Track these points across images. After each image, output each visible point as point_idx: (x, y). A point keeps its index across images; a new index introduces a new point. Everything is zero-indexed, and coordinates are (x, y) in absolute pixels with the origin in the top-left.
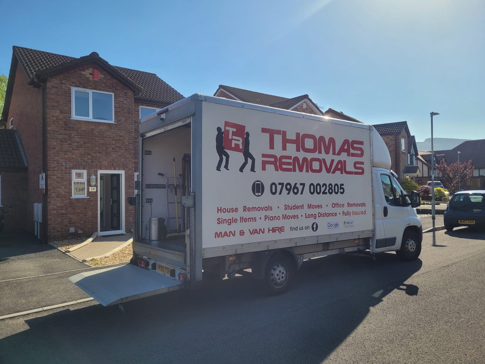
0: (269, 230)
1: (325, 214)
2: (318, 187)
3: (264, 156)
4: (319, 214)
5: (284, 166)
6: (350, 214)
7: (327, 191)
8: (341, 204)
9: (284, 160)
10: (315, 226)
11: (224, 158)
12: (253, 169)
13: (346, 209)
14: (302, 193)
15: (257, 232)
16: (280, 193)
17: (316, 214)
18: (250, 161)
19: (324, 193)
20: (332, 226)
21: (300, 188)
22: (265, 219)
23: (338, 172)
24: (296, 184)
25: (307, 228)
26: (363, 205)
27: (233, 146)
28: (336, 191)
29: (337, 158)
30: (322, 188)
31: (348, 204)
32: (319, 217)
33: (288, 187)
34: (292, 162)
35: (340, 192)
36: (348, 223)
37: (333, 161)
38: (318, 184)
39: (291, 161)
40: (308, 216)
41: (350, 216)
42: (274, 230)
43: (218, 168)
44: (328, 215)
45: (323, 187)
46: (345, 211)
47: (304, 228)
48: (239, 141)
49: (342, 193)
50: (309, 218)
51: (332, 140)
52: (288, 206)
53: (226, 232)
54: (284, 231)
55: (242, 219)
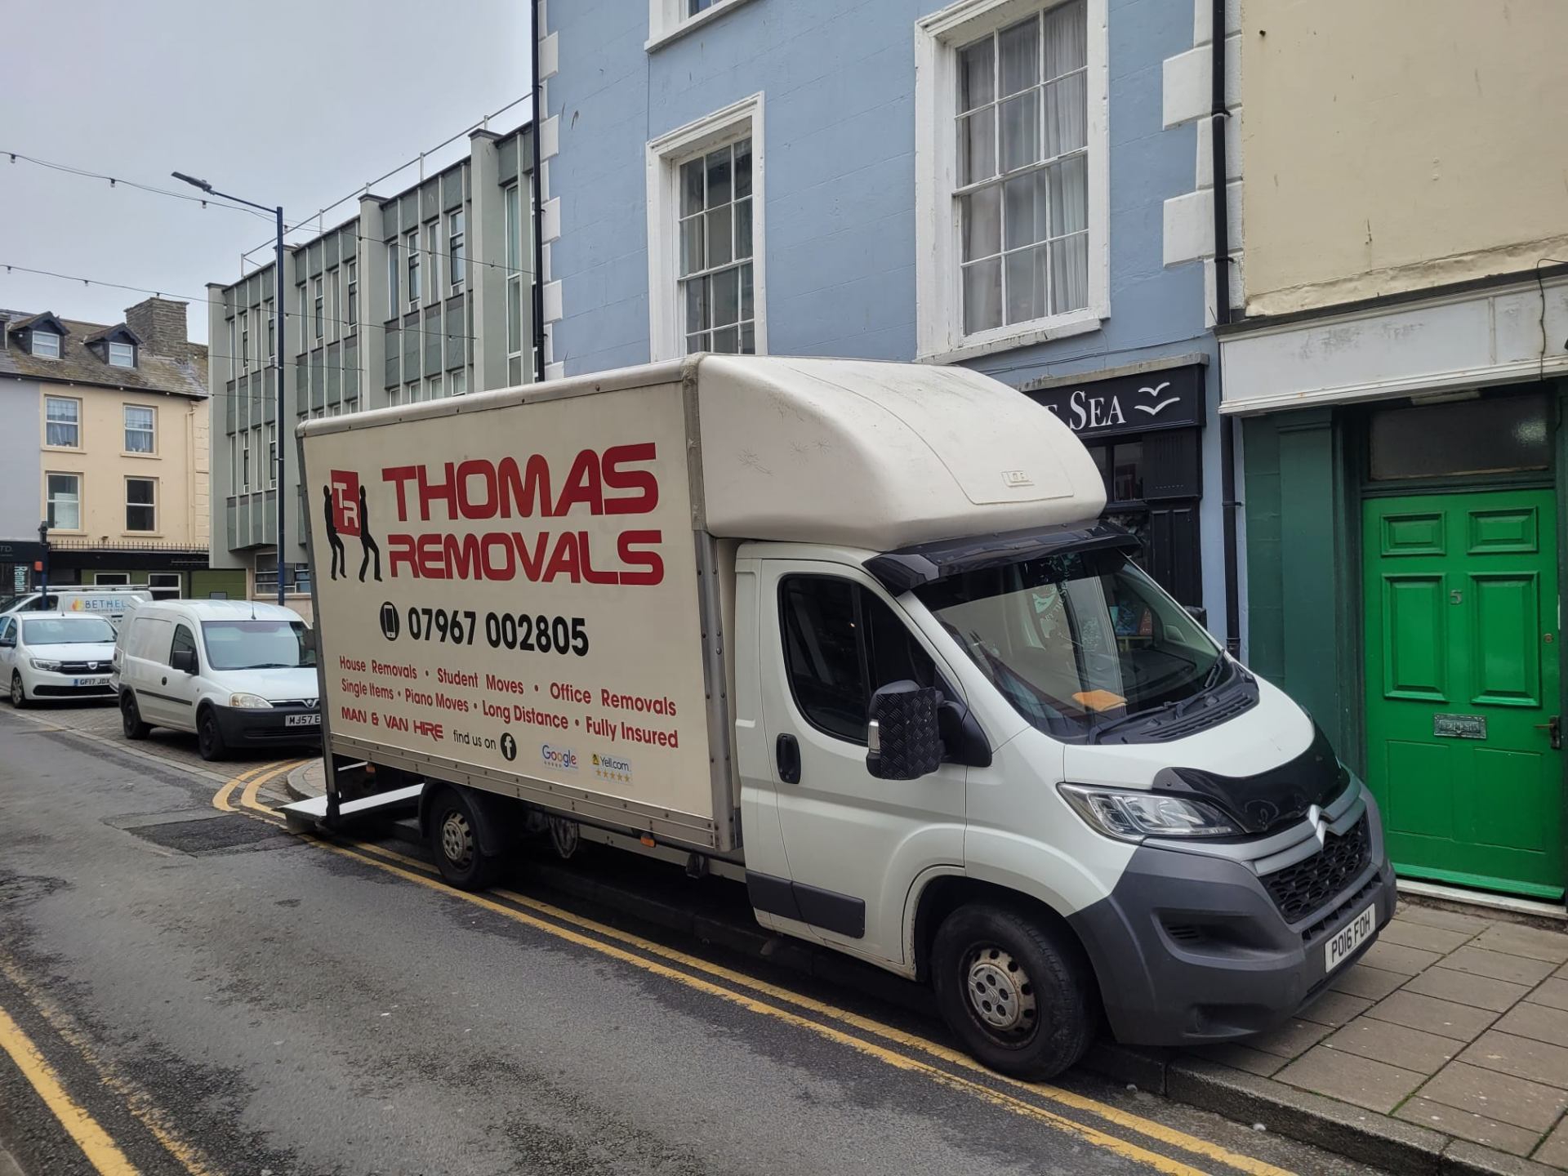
0: (416, 727)
1: (533, 713)
2: (508, 624)
3: (393, 539)
4: (518, 711)
5: (429, 565)
6: (613, 733)
7: (532, 640)
8: (577, 691)
9: (428, 548)
10: (508, 745)
11: (338, 550)
12: (377, 577)
13: (599, 711)
14: (470, 642)
15: (396, 725)
16: (427, 638)
17: (508, 710)
18: (371, 553)
19: (526, 646)
20: (554, 756)
21: (466, 623)
22: (408, 696)
23: (563, 577)
24: (456, 613)
25: (490, 744)
26: (665, 707)
27: (346, 524)
28: (562, 643)
29: (556, 527)
30: (518, 629)
31: (606, 696)
32: (518, 719)
33: (441, 620)
34: (441, 552)
35: (575, 648)
36: (608, 763)
37: (543, 537)
38: (508, 617)
39: (440, 548)
40: (493, 711)
41: (613, 740)
42: (424, 728)
43: (334, 577)
44: (544, 719)
45: (521, 625)
46: (596, 719)
47: (483, 741)
48: (352, 509)
49: (581, 652)
50: (493, 715)
51: (538, 465)
52: (445, 673)
53: (354, 710)
54: (442, 737)
55: (372, 687)
